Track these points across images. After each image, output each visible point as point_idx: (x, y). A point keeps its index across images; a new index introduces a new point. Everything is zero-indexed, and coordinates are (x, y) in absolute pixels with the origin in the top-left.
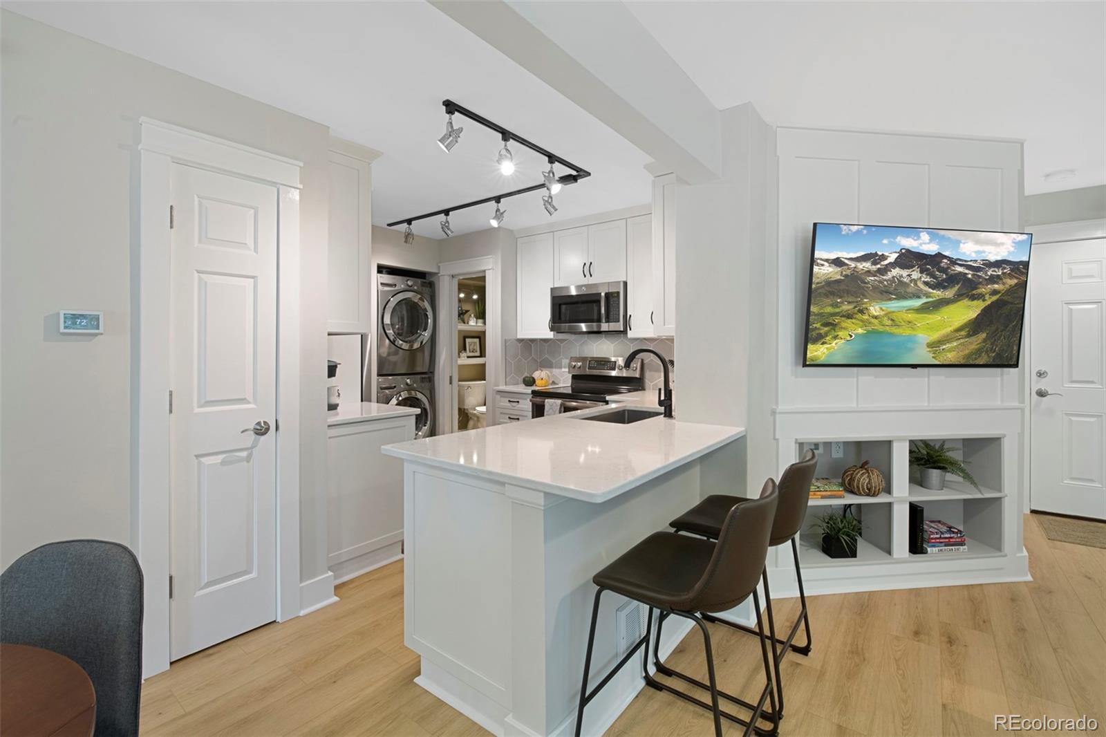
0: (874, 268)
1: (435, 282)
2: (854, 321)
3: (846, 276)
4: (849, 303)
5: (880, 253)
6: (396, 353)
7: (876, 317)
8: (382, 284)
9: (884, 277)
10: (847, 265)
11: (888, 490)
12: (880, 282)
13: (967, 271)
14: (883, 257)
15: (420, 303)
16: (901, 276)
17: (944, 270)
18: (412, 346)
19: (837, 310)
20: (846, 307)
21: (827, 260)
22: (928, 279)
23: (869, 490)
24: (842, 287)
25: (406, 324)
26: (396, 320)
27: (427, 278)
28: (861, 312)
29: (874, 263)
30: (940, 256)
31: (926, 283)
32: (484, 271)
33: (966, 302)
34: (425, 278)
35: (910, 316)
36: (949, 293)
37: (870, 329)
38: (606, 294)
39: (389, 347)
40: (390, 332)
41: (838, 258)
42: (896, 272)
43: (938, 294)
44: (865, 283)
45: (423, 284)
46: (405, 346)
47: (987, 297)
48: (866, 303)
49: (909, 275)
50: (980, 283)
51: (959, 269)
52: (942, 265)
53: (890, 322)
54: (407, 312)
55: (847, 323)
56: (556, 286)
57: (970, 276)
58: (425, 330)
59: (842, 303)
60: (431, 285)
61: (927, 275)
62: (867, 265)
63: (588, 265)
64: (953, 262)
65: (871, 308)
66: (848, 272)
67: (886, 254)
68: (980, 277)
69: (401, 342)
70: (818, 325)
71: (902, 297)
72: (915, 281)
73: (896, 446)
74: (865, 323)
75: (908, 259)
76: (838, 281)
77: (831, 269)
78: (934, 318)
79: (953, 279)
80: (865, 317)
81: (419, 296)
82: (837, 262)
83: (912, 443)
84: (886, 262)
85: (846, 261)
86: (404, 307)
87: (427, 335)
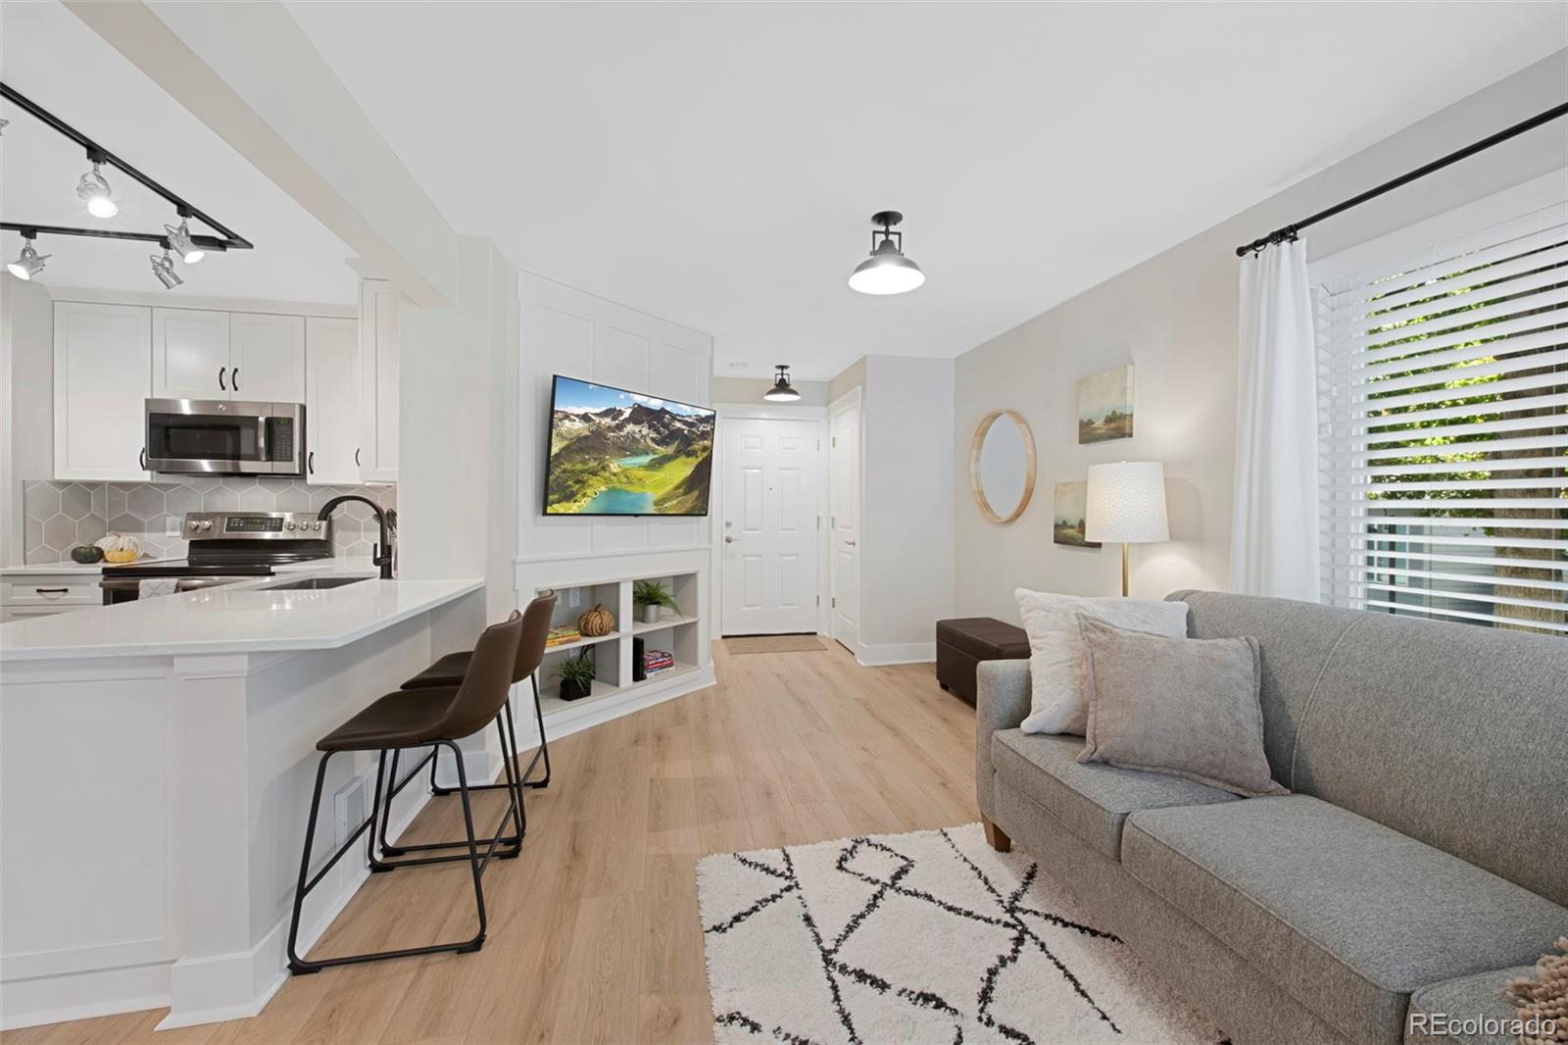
0: (614, 423)
2: (598, 478)
3: (592, 432)
4: (595, 459)
5: (618, 409)
7: (615, 475)
9: (622, 433)
10: (593, 420)
11: (617, 629)
12: (618, 438)
13: (684, 427)
14: (621, 413)
16: (634, 432)
17: (666, 426)
19: (586, 467)
20: (593, 464)
21: (577, 416)
22: (654, 435)
23: (601, 629)
24: (590, 443)
28: (603, 468)
29: (614, 419)
30: (663, 411)
31: (653, 439)
33: (683, 459)
35: (641, 473)
36: (670, 450)
37: (610, 486)
41: (586, 414)
42: (630, 427)
43: (662, 450)
44: (608, 439)
47: (699, 453)
48: (607, 460)
49: (640, 431)
50: (694, 439)
51: (678, 425)
52: (665, 420)
53: (625, 480)
55: (593, 480)
57: (686, 432)
59: (589, 459)
61: (654, 430)
62: (607, 421)
64: (674, 417)
65: (611, 465)
66: (594, 428)
67: (623, 409)
68: (693, 432)
70: (570, 483)
71: (635, 454)
72: (643, 437)
73: (622, 587)
74: (607, 481)
75: (641, 414)
76: (586, 437)
77: (581, 425)
78: (659, 475)
79: (675, 435)
80: (607, 474)
82: (585, 418)
83: (636, 583)
84: (622, 418)
85: (593, 417)
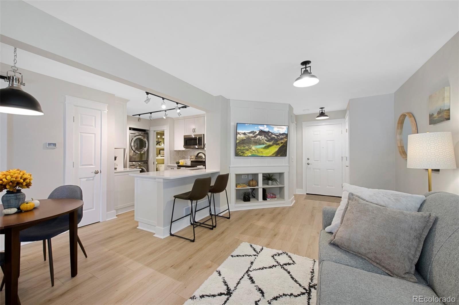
0: (253, 135)
1: (149, 132)
2: (248, 151)
3: (247, 138)
4: (247, 146)
5: (255, 131)
6: (136, 155)
7: (254, 150)
8: (131, 133)
9: (256, 138)
10: (247, 134)
12: (255, 140)
13: (275, 137)
14: (256, 132)
15: (144, 139)
16: (260, 138)
17: (270, 136)
18: (141, 152)
19: (245, 148)
20: (247, 147)
21: (242, 133)
22: (266, 139)
24: (246, 141)
25: (139, 146)
26: (135, 144)
27: (146, 131)
28: (250, 149)
29: (253, 134)
30: (269, 132)
31: (266, 140)
32: (164, 130)
33: (275, 146)
34: (145, 132)
35: (262, 150)
36: (271, 143)
37: (252, 154)
38: (198, 138)
39: (133, 153)
40: (133, 148)
41: (245, 133)
42: (258, 137)
43: (268, 143)
44: (252, 140)
45: (144, 133)
46: (139, 153)
47: (280, 144)
48: (251, 146)
49: (262, 138)
50: (278, 140)
51: (273, 136)
52: (270, 134)
53: (257, 152)
54: (139, 142)
55: (247, 152)
56: (186, 135)
57: (276, 138)
58: (145, 148)
59: (246, 146)
60: (147, 134)
61: (266, 137)
62: (251, 135)
63: (194, 129)
64: (272, 134)
65: (253, 148)
66: (247, 137)
67: (256, 131)
68: (278, 138)
69: (137, 151)
70: (240, 153)
71: (260, 144)
72: (263, 139)
74: (251, 152)
75: (262, 132)
76: (245, 139)
77: (243, 136)
78: (267, 151)
79: (272, 139)
80: (251, 150)
81: (143, 137)
82: (244, 134)
84: (256, 134)
85: (247, 133)
86: (138, 140)
87: (146, 149)
